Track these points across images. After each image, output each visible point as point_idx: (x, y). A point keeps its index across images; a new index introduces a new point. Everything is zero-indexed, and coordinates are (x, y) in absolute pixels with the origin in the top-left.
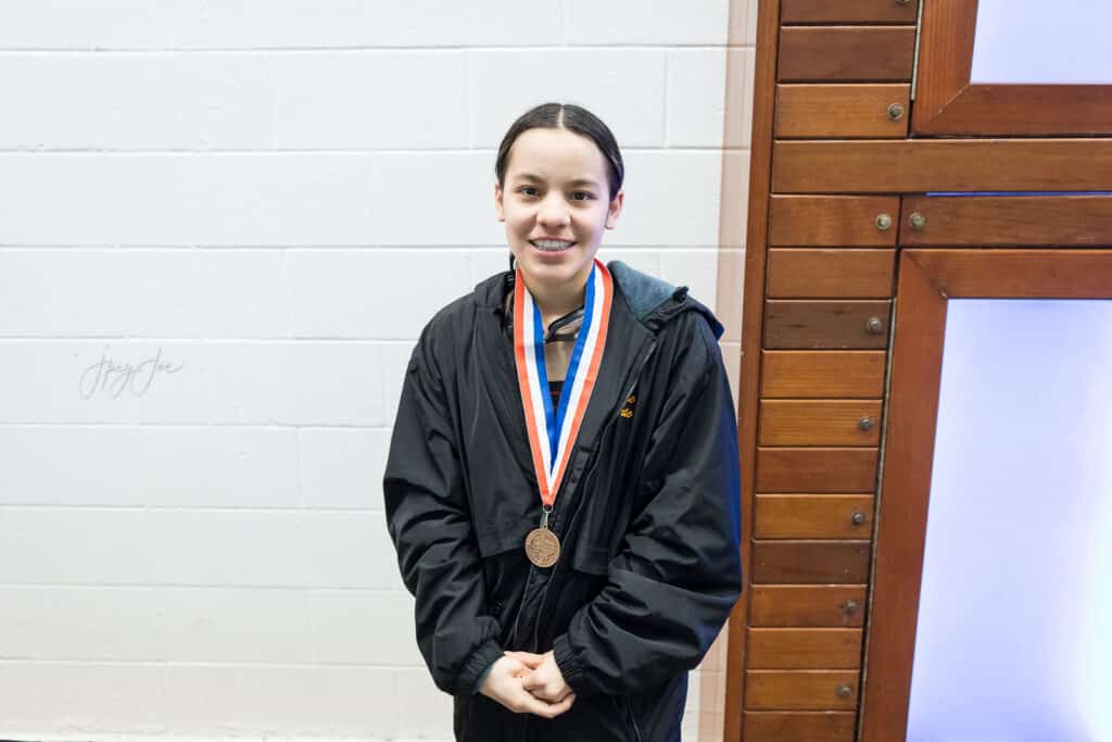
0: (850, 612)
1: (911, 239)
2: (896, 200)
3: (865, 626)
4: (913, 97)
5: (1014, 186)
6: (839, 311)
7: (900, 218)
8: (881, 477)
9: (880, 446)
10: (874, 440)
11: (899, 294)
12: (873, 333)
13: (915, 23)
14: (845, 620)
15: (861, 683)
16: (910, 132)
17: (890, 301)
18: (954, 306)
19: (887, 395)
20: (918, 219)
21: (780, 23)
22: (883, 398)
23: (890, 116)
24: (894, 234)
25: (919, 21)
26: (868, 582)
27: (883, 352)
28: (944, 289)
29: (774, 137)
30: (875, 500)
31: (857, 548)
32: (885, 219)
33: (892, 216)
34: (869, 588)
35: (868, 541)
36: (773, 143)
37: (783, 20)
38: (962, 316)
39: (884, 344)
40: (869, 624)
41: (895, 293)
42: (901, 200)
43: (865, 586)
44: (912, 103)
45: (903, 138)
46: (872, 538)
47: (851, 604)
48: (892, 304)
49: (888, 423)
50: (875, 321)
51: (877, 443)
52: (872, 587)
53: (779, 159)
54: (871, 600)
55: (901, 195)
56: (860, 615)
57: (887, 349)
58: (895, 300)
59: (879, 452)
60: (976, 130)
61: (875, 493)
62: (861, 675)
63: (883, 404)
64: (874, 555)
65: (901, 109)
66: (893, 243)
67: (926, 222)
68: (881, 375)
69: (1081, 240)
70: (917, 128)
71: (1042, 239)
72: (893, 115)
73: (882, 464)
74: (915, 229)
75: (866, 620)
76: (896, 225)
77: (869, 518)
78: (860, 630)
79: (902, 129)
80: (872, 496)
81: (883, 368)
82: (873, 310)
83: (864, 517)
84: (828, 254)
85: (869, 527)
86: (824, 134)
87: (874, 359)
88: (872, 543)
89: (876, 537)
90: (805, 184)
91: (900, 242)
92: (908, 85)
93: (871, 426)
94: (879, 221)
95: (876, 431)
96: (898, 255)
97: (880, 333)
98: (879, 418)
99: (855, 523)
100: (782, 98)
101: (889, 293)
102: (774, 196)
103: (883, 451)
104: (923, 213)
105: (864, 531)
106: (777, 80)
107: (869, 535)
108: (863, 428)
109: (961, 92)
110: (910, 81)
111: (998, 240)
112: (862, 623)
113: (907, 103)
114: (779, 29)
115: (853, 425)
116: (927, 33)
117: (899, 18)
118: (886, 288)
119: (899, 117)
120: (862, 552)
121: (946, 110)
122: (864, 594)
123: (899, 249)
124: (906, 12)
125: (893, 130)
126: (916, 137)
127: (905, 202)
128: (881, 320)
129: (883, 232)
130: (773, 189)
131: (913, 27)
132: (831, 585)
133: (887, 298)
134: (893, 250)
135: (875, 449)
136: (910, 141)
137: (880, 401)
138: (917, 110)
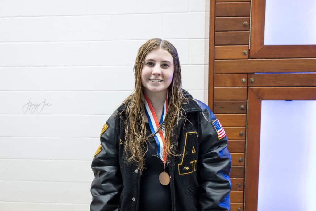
0: (239, 186)
1: (251, 85)
2: (247, 75)
3: (244, 190)
4: (249, 48)
5: (277, 71)
6: (233, 104)
7: (248, 80)
8: (246, 148)
9: (245, 140)
10: (244, 138)
11: (249, 99)
12: (242, 109)
13: (249, 30)
14: (238, 188)
15: (243, 207)
16: (249, 58)
17: (246, 101)
18: (263, 102)
19: (247, 126)
20: (252, 79)
21: (215, 31)
22: (246, 127)
23: (243, 53)
24: (246, 83)
25: (250, 30)
26: (244, 178)
28: (260, 97)
29: (214, 59)
31: (241, 168)
32: (244, 80)
33: (245, 79)
34: (244, 179)
35: (243, 166)
36: (214, 61)
37: (216, 30)
38: (265, 104)
39: (245, 112)
40: (245, 189)
41: (247, 99)
42: (248, 75)
43: (243, 179)
44: (249, 50)
45: (247, 59)
46: (245, 165)
47: (240, 184)
48: (247, 102)
49: (248, 134)
50: (242, 106)
51: (244, 139)
52: (245, 179)
53: (216, 64)
54: (245, 183)
55: (248, 74)
56: (242, 187)
57: (246, 114)
58: (248, 101)
60: (266, 57)
61: (245, 153)
62: (243, 204)
63: (246, 129)
64: (245, 170)
65: (247, 52)
66: (246, 85)
67: (255, 80)
68: (245, 120)
69: (295, 85)
70: (251, 56)
71: (285, 84)
72: (245, 53)
73: (246, 145)
74: (252, 82)
75: (244, 189)
76: (247, 81)
77: (243, 160)
78: (243, 191)
79: (247, 56)
80: (244, 154)
82: (242, 103)
83: (242, 159)
85: (244, 162)
86: (227, 58)
87: (242, 116)
88: (244, 167)
89: (246, 165)
90: (223, 71)
91: (248, 85)
92: (248, 46)
93: (243, 134)
94: (242, 80)
95: (244, 136)
96: (248, 89)
97: (244, 109)
98: (245, 132)
99: (240, 161)
100: (216, 49)
101: (246, 99)
102: (215, 74)
103: (246, 141)
104: (254, 78)
105: (242, 163)
106: (215, 45)
107: (244, 164)
108: (241, 135)
109: (261, 47)
110: (249, 45)
111: (273, 85)
112: (243, 189)
114: (215, 33)
115: (238, 134)
116: (252, 33)
117: (245, 29)
118: (245, 97)
119: (246, 54)
120: (242, 169)
121: (258, 52)
122: (243, 181)
123: (248, 87)
124: (247, 28)
125: (245, 57)
126: (251, 59)
127: (249, 75)
128: (244, 106)
129: (243, 83)
130: (215, 72)
131: (248, 32)
132: (234, 179)
133: (245, 100)
134: (246, 88)
135: (244, 141)
136: (249, 60)
137: (245, 128)
138: (251, 52)
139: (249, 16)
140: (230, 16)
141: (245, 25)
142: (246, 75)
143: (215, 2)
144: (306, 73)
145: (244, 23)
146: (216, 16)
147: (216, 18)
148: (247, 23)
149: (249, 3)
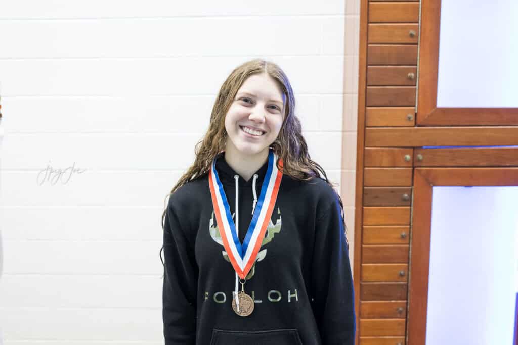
0: (400, 312)
1: (418, 164)
3: (406, 318)
4: (416, 112)
5: (456, 144)
6: (392, 191)
7: (413, 156)
8: (410, 257)
9: (409, 244)
10: (407, 242)
12: (405, 200)
13: (415, 86)
14: (398, 315)
15: (405, 342)
16: (416, 125)
17: (410, 188)
18: (435, 189)
19: (412, 224)
20: (420, 156)
21: (366, 86)
22: (410, 225)
24: (411, 162)
25: (417, 85)
26: (407, 300)
27: (409, 207)
28: (431, 182)
29: (366, 127)
30: (408, 266)
31: (402, 286)
32: (408, 157)
33: (410, 155)
34: (407, 303)
35: (406, 283)
36: (365, 129)
37: (368, 85)
38: (438, 193)
39: (409, 204)
40: (408, 317)
41: (413, 185)
43: (405, 301)
44: (416, 114)
45: (413, 127)
46: (408, 281)
47: (400, 309)
48: (411, 190)
49: (413, 235)
50: (406, 195)
52: (409, 302)
53: (367, 135)
54: (408, 307)
55: (414, 148)
56: (404, 313)
57: (410, 206)
58: (413, 187)
59: (409, 247)
61: (408, 263)
62: (406, 339)
63: (410, 228)
64: (409, 289)
65: (412, 116)
66: (411, 165)
67: (423, 157)
68: (408, 217)
69: (481, 164)
70: (418, 123)
71: (467, 164)
72: (409, 118)
73: (410, 252)
74: (419, 161)
75: (407, 315)
76: (412, 159)
77: (406, 273)
78: (404, 320)
79: (413, 123)
80: (406, 265)
81: (409, 214)
82: (404, 191)
84: (388, 170)
85: (407, 277)
86: (384, 125)
87: (405, 210)
88: (408, 284)
90: (378, 144)
91: (414, 165)
92: (414, 108)
93: (406, 237)
94: (406, 158)
95: (408, 238)
96: (413, 170)
97: (408, 200)
98: (409, 233)
99: (401, 275)
100: (368, 113)
101: (410, 184)
102: (366, 148)
103: (411, 246)
104: (422, 154)
105: (405, 278)
106: (366, 106)
107: (406, 280)
108: (403, 237)
109: (433, 110)
110: (415, 106)
111: (450, 165)
112: (405, 316)
113: (414, 114)
114: (366, 88)
115: (399, 236)
116: (420, 90)
117: (410, 84)
118: (409, 182)
119: (412, 119)
120: (404, 287)
121: (429, 116)
122: (405, 305)
123: (414, 168)
124: (412, 82)
125: (410, 124)
126: (419, 126)
127: (415, 150)
128: (409, 195)
129: (407, 162)
130: (366, 145)
131: (415, 87)
132: (393, 301)
133: (410, 186)
134: (411, 169)
135: (408, 246)
136: (416, 128)
137: (408, 227)
138: (418, 117)
139: (416, 65)
140: (388, 64)
141: (410, 78)
142: (412, 150)
143: (367, 44)
144: (497, 148)
145: (409, 74)
146: (369, 63)
147: (369, 67)
148: (413, 75)
149: (416, 46)
